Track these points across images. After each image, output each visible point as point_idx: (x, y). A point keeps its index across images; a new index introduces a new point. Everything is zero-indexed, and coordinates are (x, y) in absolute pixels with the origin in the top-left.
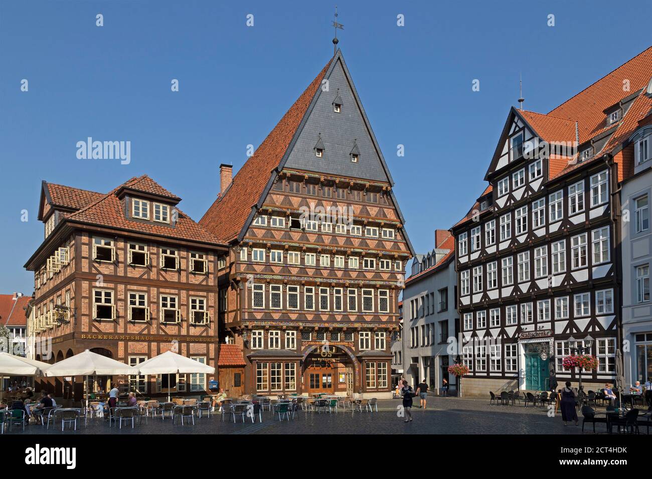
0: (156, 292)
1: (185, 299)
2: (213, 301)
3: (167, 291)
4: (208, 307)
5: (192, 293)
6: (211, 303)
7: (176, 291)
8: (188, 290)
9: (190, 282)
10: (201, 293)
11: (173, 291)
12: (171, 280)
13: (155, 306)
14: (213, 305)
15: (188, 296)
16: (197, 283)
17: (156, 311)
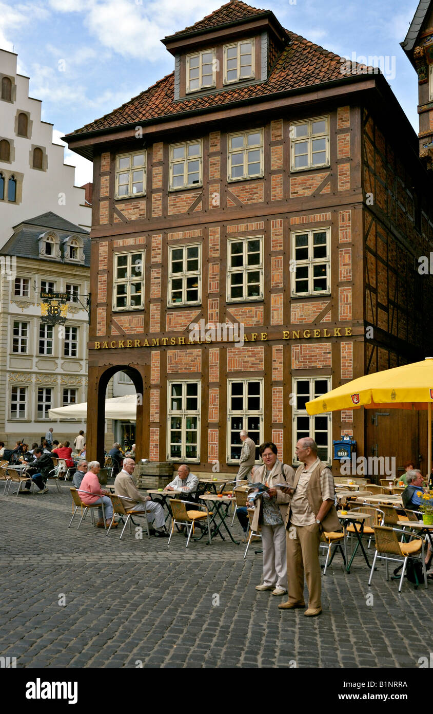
0: (218, 236)
1: (280, 239)
2: (349, 230)
3: (242, 227)
4: (336, 246)
5: (295, 220)
6: (346, 236)
7: (261, 224)
8: (285, 215)
9: (291, 196)
10: (319, 217)
11: (254, 225)
12: (250, 202)
13: (217, 268)
14: (349, 240)
15: (288, 230)
16: (308, 193)
17: (218, 277)
